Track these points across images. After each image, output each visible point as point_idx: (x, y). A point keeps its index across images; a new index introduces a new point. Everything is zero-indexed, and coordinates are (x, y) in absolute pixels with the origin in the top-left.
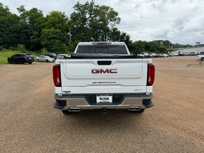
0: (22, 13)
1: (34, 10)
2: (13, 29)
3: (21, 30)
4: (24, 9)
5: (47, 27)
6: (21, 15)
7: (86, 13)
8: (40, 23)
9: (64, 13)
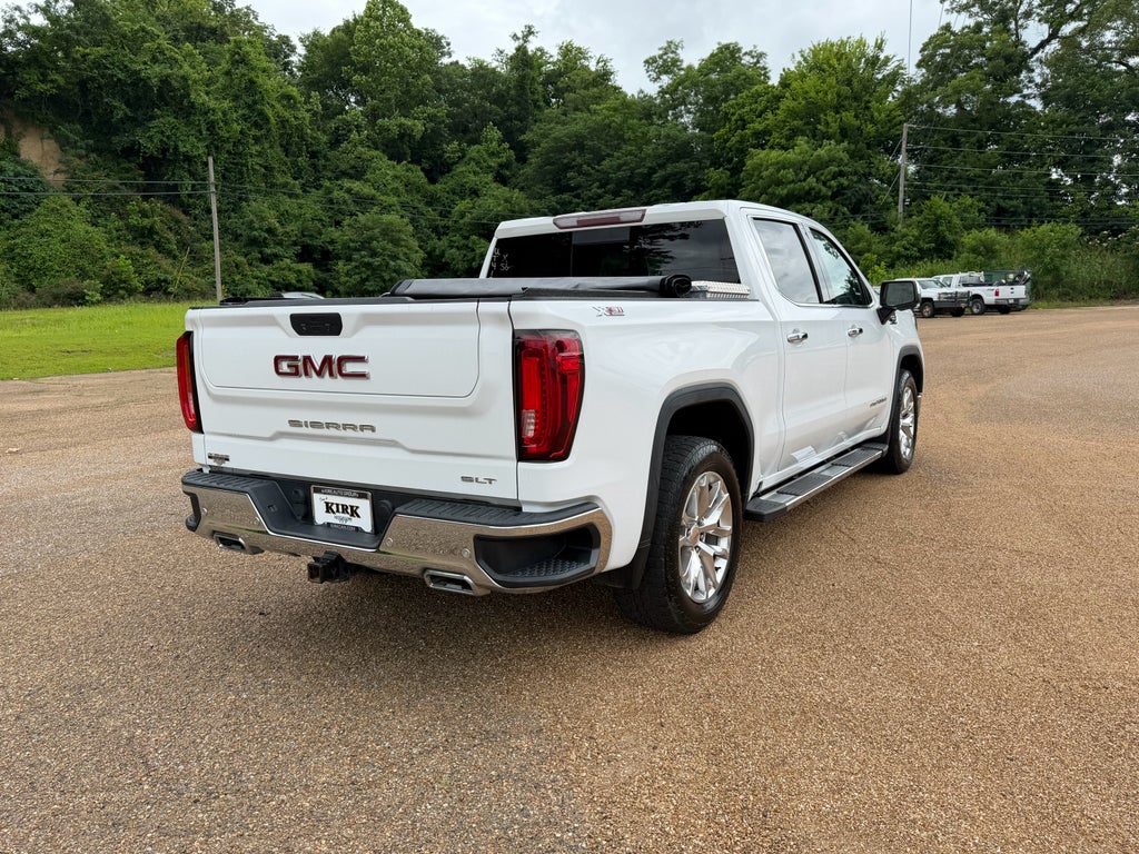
0: (666, 80)
1: (726, 56)
2: (619, 167)
3: (653, 171)
4: (675, 62)
5: (775, 138)
6: (663, 92)
7: (1028, 15)
8: (743, 123)
9: (879, 46)
